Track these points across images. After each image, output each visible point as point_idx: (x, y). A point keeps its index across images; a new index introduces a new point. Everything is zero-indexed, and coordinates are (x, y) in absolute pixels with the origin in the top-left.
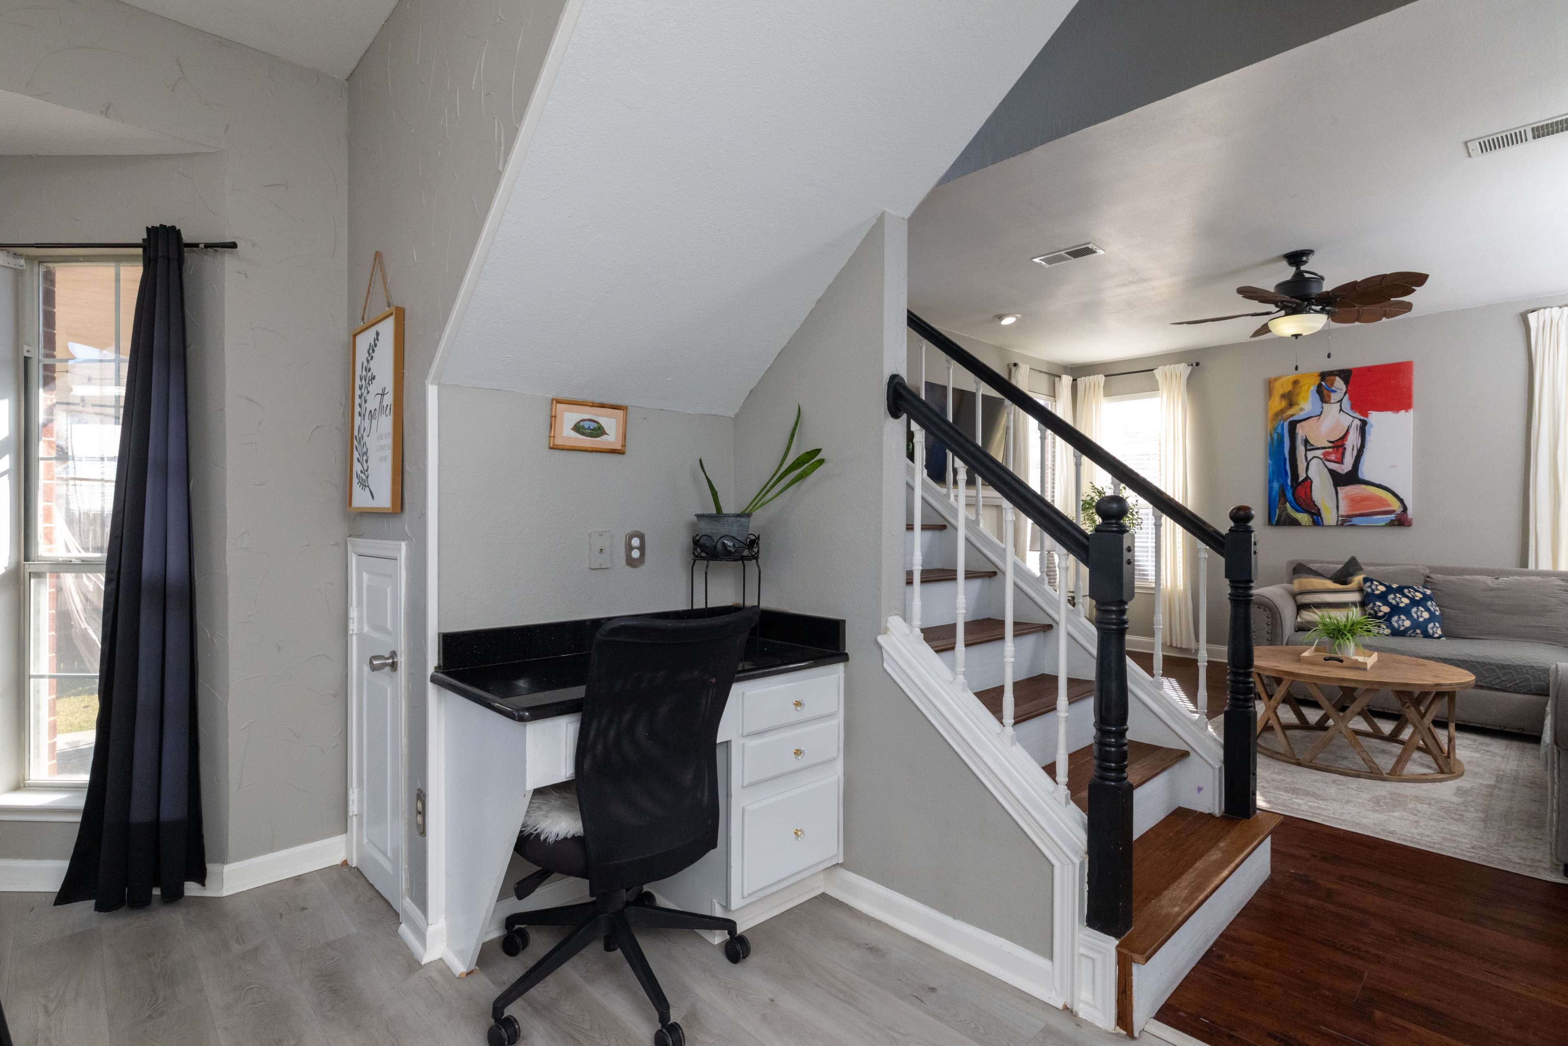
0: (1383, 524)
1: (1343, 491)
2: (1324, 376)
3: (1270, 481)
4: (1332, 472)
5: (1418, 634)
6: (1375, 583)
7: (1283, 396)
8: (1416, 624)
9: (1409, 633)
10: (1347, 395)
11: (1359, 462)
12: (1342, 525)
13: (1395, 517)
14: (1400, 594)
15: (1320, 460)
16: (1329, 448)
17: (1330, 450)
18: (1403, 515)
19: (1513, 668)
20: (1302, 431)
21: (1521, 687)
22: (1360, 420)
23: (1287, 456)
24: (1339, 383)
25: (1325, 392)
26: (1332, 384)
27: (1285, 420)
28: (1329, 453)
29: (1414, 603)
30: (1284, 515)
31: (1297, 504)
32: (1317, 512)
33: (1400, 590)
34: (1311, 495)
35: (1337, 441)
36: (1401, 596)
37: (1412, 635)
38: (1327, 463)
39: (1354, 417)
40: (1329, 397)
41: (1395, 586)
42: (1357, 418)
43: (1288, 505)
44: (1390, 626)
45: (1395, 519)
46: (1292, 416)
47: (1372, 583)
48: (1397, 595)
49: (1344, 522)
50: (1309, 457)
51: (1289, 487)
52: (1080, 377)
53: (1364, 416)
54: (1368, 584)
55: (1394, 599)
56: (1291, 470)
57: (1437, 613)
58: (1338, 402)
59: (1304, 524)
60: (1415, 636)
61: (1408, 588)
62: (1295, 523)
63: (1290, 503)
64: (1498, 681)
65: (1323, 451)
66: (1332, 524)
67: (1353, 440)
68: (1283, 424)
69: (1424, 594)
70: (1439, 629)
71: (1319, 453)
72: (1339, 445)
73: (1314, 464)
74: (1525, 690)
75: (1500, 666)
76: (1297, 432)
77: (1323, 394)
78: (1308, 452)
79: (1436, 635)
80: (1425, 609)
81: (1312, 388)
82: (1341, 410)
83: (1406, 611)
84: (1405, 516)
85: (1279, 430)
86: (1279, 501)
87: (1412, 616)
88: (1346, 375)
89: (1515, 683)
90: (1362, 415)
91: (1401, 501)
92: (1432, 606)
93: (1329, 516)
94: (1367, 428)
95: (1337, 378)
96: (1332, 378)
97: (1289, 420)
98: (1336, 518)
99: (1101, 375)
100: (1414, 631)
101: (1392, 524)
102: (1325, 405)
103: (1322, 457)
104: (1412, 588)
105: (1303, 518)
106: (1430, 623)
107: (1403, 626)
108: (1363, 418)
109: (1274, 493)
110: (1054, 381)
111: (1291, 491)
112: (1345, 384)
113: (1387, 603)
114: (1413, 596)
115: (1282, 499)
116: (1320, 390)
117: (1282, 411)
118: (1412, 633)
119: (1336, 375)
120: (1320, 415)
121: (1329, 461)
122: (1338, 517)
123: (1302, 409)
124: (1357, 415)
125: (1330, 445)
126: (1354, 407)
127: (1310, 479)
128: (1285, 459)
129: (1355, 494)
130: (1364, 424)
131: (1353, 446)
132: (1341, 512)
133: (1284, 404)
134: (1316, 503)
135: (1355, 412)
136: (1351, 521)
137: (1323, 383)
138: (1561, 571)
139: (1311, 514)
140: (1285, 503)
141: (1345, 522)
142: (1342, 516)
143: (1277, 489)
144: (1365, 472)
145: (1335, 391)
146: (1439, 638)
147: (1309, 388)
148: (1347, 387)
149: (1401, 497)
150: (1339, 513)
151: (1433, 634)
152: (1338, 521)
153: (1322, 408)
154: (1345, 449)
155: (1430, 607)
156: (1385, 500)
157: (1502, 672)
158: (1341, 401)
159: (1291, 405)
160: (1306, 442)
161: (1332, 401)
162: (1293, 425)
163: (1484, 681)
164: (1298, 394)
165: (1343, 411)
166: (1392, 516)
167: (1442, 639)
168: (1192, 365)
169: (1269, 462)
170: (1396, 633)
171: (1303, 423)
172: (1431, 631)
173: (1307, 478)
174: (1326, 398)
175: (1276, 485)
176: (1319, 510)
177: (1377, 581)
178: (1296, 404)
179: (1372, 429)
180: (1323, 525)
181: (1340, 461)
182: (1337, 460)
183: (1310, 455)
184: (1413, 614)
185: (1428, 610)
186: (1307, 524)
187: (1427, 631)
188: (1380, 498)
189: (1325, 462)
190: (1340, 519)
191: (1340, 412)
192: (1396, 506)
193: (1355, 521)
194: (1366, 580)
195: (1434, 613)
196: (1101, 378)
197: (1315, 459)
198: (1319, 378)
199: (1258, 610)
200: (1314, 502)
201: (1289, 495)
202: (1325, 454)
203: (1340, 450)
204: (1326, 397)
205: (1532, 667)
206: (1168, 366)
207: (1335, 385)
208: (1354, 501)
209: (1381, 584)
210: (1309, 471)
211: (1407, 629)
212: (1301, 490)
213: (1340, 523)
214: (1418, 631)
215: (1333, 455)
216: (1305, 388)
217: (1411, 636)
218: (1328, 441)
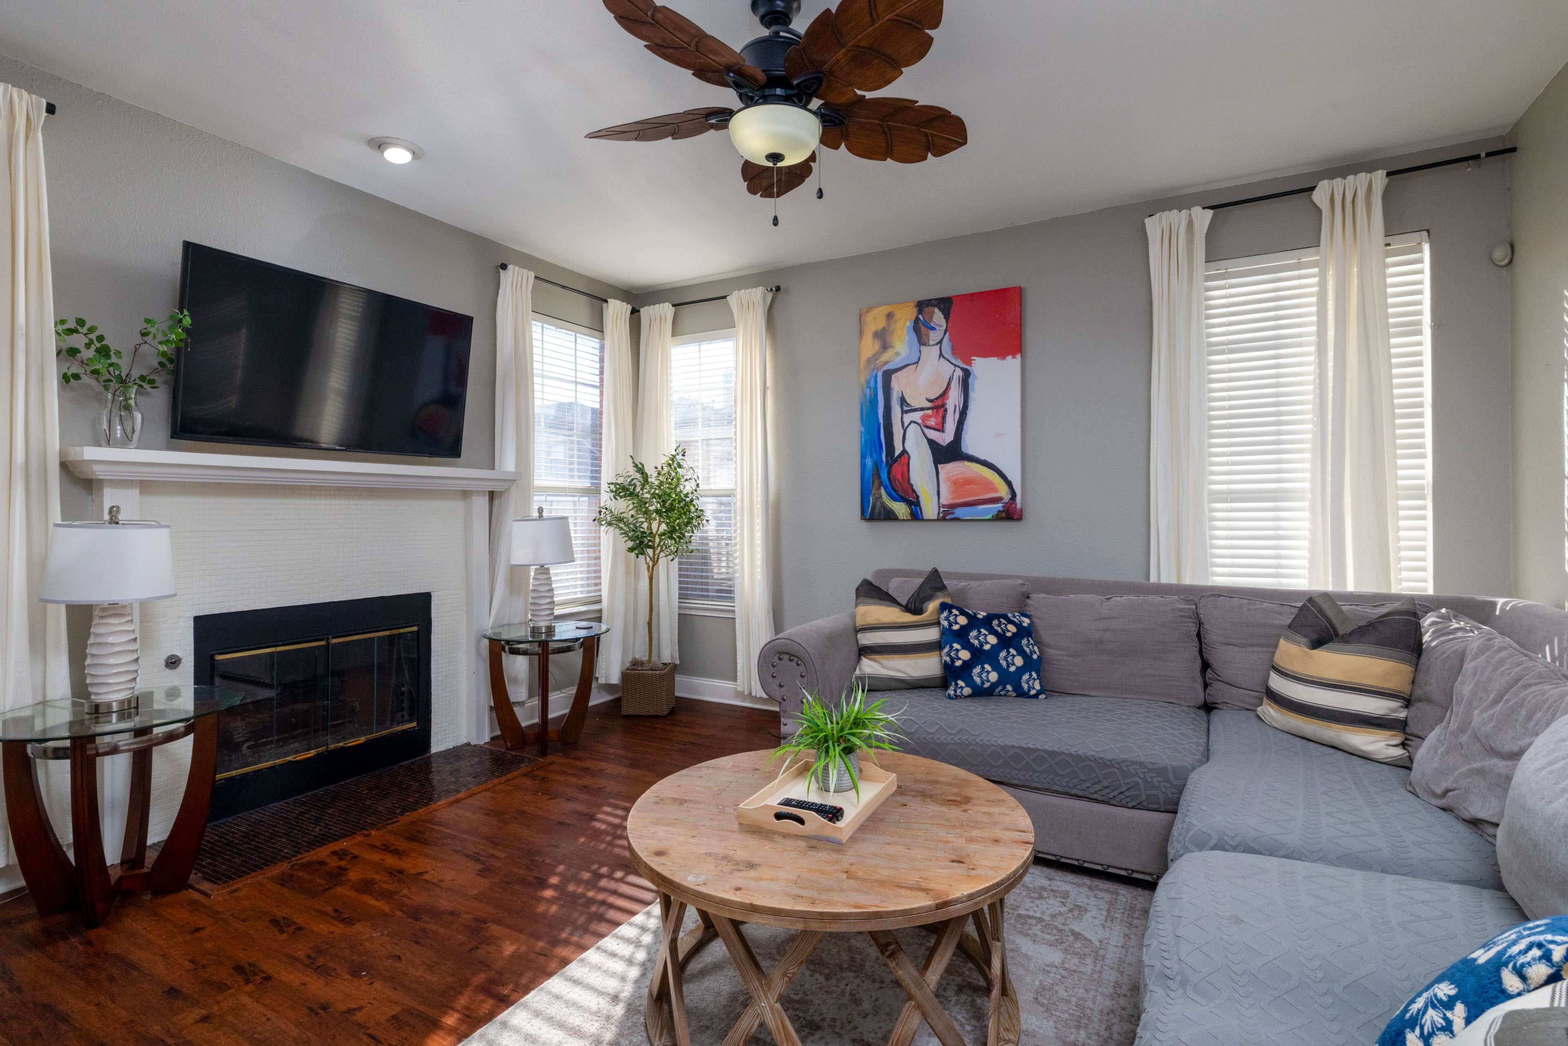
0: (989, 517)
1: (946, 469)
2: (922, 306)
3: (863, 457)
4: (932, 443)
5: (1008, 691)
6: (955, 612)
7: (876, 335)
8: (1005, 677)
9: (997, 690)
10: (948, 333)
11: (962, 430)
12: (944, 519)
13: (1003, 507)
14: (986, 630)
15: (918, 426)
16: (928, 409)
17: (930, 412)
18: (1011, 504)
19: (1117, 766)
20: (898, 384)
21: (1128, 797)
22: (963, 369)
23: (881, 421)
24: (938, 317)
25: (923, 329)
26: (931, 318)
27: (878, 369)
28: (929, 416)
29: (1005, 642)
30: (878, 504)
31: (893, 489)
32: (915, 500)
33: (987, 622)
34: (909, 477)
35: (937, 399)
36: (986, 633)
37: (1002, 693)
38: (927, 431)
39: (955, 366)
40: (928, 336)
41: (982, 615)
42: (960, 367)
43: (883, 491)
44: (970, 683)
45: (1001, 509)
46: (886, 363)
47: (950, 612)
48: (982, 630)
49: (946, 513)
50: (907, 421)
51: (884, 465)
52: (643, 307)
53: (967, 365)
54: (945, 614)
55: (977, 638)
56: (885, 440)
57: (1035, 657)
58: (937, 344)
59: (901, 517)
60: (1005, 695)
61: (998, 617)
62: (890, 516)
63: (886, 488)
64: (1097, 787)
65: (921, 413)
66: (933, 518)
67: (954, 399)
68: (876, 375)
69: (1019, 626)
70: (1037, 681)
71: (917, 416)
72: (938, 405)
73: (913, 430)
74: (1133, 804)
75: (1100, 761)
76: (892, 386)
77: (920, 330)
78: (904, 415)
79: (1033, 692)
80: (1017, 651)
81: (908, 324)
82: (941, 355)
83: (991, 657)
84: (1014, 505)
85: (872, 384)
86: (873, 484)
87: (1000, 664)
88: (945, 304)
89: (1119, 791)
90: (964, 363)
91: (1009, 484)
92: (1028, 647)
93: (930, 508)
94: (970, 380)
95: (936, 310)
96: (930, 309)
97: (883, 370)
98: (937, 508)
99: (667, 304)
100: (1004, 688)
101: (999, 517)
102: (923, 348)
103: (920, 421)
104: (1005, 617)
105: (900, 509)
106: (1024, 673)
107: (988, 681)
108: (965, 366)
109: (867, 475)
110: (602, 308)
111: (886, 470)
112: (944, 318)
113: (967, 645)
114: (1003, 631)
115: (876, 482)
116: (916, 328)
117: (875, 357)
118: (1001, 690)
119: (935, 306)
120: (917, 363)
121: (928, 427)
122: (939, 507)
123: (897, 354)
124: (959, 362)
125: (929, 405)
126: (954, 352)
127: (907, 453)
128: (879, 424)
129: (958, 474)
130: (967, 374)
131: (955, 406)
132: (943, 501)
133: (877, 346)
134: (914, 487)
135: (957, 358)
136: (953, 513)
137: (920, 317)
138: (1184, 585)
139: (909, 503)
140: (879, 489)
141: (947, 515)
142: (944, 506)
143: (871, 468)
144: (969, 446)
145: (933, 329)
146: (1036, 696)
147: (905, 322)
148: (947, 323)
149: (1010, 479)
150: (941, 502)
151: (1029, 690)
152: (939, 514)
153: (920, 352)
154: (946, 410)
155: (1025, 648)
156: (992, 483)
157: (1103, 772)
158: (940, 342)
159: (885, 347)
160: (903, 401)
161: (931, 342)
162: (888, 375)
163: (1079, 787)
164: (892, 333)
165: (944, 357)
166: (999, 506)
167: (1040, 697)
168: (771, 290)
169: (863, 429)
170: (980, 693)
171: (899, 373)
172: (1025, 686)
173: (904, 452)
174: (924, 339)
175: (869, 462)
176: (918, 497)
177: (957, 608)
178: (890, 347)
179: (976, 382)
180: (923, 520)
181: (941, 429)
182: (937, 427)
183: (908, 418)
184: (1001, 662)
185: (1021, 652)
186: (905, 518)
187: (1021, 687)
188: (986, 479)
189: (923, 428)
190: (942, 509)
191: (940, 358)
192: (1003, 492)
193: (959, 512)
194: (944, 607)
195: (1031, 657)
196: (666, 310)
197: (912, 424)
198: (915, 310)
199: (790, 663)
200: (912, 485)
201: (884, 476)
202: (925, 418)
203: (941, 411)
204: (924, 337)
205: (1142, 765)
206: (743, 291)
207: (934, 320)
208: (959, 484)
209: (963, 613)
210: (906, 442)
211: (994, 685)
212: (897, 468)
213: (941, 515)
214: (1009, 687)
215: (933, 419)
216: (900, 324)
217: (1000, 695)
218: (927, 399)
